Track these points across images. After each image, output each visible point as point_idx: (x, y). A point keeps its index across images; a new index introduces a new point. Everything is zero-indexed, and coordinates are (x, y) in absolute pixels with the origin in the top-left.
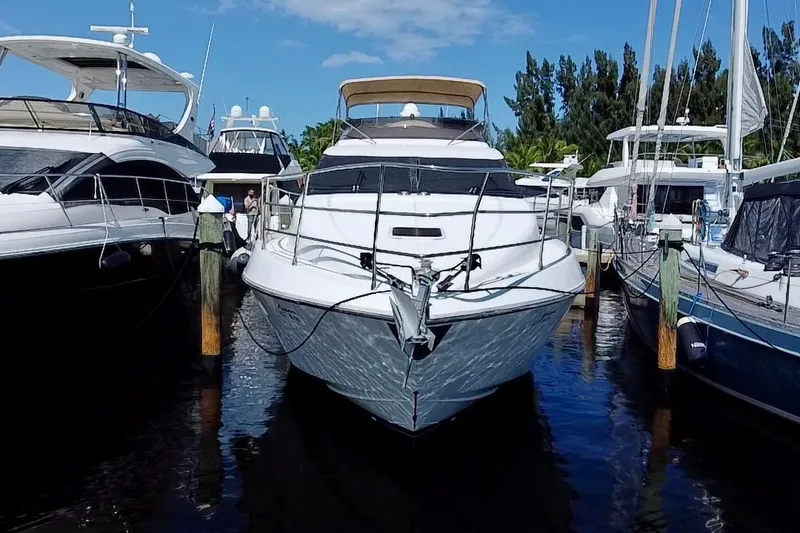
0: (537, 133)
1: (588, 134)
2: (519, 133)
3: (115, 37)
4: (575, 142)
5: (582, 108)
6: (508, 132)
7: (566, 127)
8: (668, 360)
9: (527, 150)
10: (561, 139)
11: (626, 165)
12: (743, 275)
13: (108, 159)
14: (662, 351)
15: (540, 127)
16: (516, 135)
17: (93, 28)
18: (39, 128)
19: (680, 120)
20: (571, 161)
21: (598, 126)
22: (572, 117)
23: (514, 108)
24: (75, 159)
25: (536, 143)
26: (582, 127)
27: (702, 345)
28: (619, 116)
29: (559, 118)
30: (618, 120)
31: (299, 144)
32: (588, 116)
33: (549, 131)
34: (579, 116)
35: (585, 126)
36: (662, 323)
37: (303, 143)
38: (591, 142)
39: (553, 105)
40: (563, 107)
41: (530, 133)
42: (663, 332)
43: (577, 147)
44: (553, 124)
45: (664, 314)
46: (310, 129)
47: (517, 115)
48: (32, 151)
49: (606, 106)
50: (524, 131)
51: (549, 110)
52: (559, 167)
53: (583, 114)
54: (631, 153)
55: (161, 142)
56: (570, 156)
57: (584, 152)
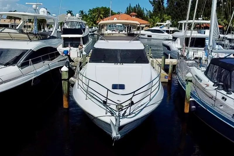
0: (158, 12)
1: (174, 12)
2: (153, 12)
3: (33, 6)
4: (170, 15)
5: (172, 4)
6: (150, 11)
7: (167, 10)
8: (187, 110)
9: (155, 18)
10: (166, 14)
11: (183, 32)
12: (208, 86)
13: (33, 51)
14: (185, 108)
15: (160, 10)
16: (152, 12)
17: (26, 3)
18: (13, 40)
19: (200, 18)
20: (168, 22)
21: (177, 10)
22: (169, 7)
23: (152, 4)
24: (24, 52)
25: (158, 16)
26: (172, 10)
27: (194, 107)
28: (183, 7)
29: (165, 7)
30: (183, 8)
31: (87, 15)
32: (174, 7)
33: (162, 11)
34: (171, 6)
35: (173, 10)
36: (186, 101)
37: (88, 14)
38: (175, 15)
39: (164, 3)
40: (167, 4)
41: (156, 12)
42: (186, 103)
43: (170, 17)
44: (163, 9)
45: (186, 99)
46: (90, 10)
47: (153, 6)
48: (12, 50)
49: (180, 4)
50: (155, 11)
51: (163, 4)
52: (165, 24)
53: (172, 6)
54: (184, 28)
55: (48, 40)
56: (168, 21)
57: (173, 18)
